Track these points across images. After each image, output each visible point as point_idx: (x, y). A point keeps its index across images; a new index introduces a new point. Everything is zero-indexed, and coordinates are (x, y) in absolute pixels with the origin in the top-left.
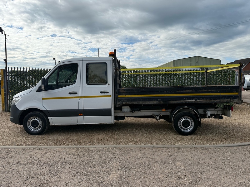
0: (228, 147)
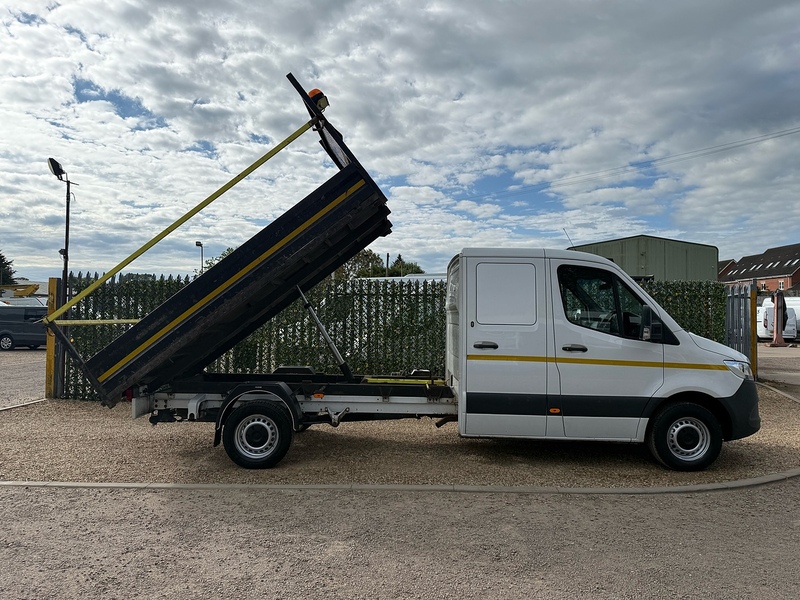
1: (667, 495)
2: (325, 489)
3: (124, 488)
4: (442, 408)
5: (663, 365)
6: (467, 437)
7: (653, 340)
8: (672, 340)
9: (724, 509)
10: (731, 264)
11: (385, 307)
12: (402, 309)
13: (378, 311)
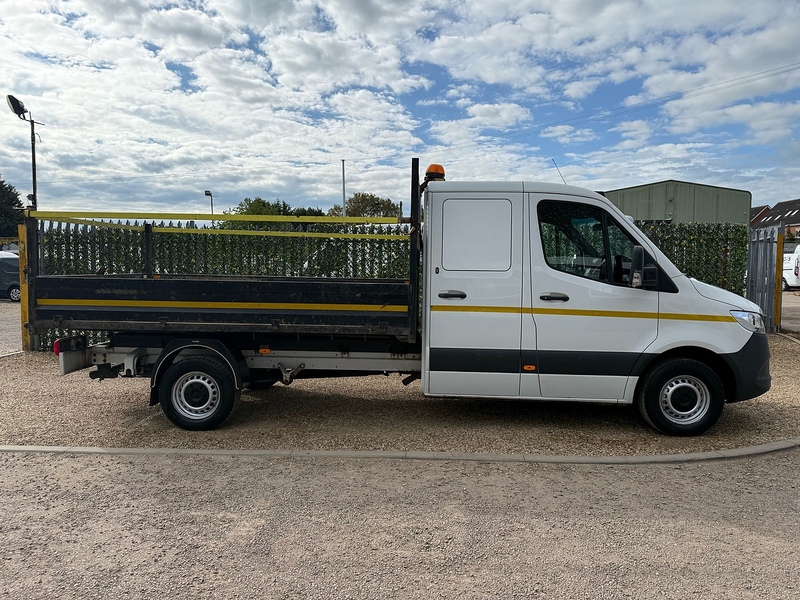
0: (639, 463)
1: (652, 465)
2: (261, 456)
3: (42, 452)
4: (407, 364)
5: (658, 316)
6: (431, 397)
7: (645, 286)
8: (669, 286)
9: (717, 484)
10: (766, 211)
11: (371, 255)
12: (390, 257)
13: (364, 259)
